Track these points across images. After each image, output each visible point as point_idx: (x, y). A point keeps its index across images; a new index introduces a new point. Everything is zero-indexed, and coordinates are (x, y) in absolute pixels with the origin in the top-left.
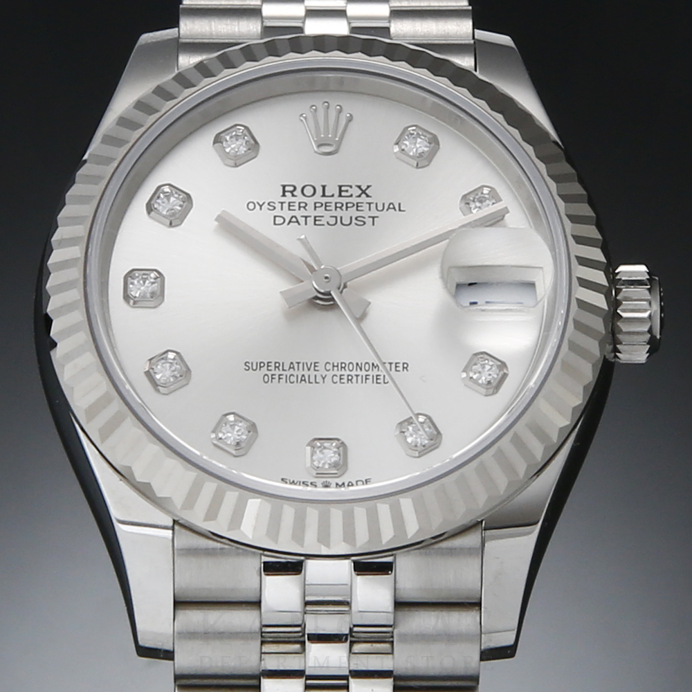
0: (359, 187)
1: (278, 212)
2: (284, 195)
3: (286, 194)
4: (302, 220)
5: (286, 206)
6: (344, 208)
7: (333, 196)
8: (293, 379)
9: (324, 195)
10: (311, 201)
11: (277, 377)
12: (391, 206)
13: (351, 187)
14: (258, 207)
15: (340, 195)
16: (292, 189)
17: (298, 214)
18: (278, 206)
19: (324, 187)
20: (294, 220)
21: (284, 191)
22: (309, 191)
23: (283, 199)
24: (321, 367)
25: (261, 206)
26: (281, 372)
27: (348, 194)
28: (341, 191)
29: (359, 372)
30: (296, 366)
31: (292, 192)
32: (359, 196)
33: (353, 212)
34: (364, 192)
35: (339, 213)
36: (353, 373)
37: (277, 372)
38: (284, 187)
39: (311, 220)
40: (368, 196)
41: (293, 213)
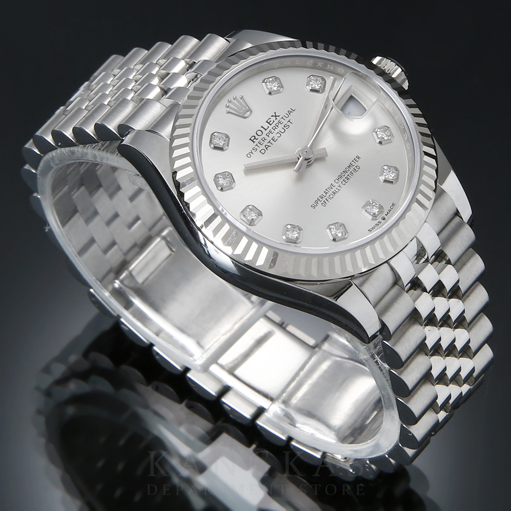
0: (272, 116)
1: (259, 149)
2: (254, 142)
3: (254, 141)
4: (269, 144)
5: (258, 145)
6: (277, 127)
7: (268, 127)
8: (331, 196)
9: (266, 130)
10: (264, 135)
11: (326, 201)
12: (290, 112)
13: (270, 118)
14: (251, 154)
15: (271, 125)
16: (254, 138)
17: (266, 143)
18: (256, 147)
19: (262, 127)
20: (267, 147)
21: (252, 141)
22: (259, 133)
23: (255, 144)
24: (334, 184)
25: (252, 153)
26: (325, 198)
27: (272, 122)
28: (269, 123)
29: (347, 174)
30: (326, 191)
31: (255, 138)
32: (276, 119)
33: (281, 126)
34: (276, 116)
35: (277, 131)
36: (346, 176)
37: (324, 199)
38: (250, 139)
39: (272, 141)
40: (279, 116)
41: (264, 145)
